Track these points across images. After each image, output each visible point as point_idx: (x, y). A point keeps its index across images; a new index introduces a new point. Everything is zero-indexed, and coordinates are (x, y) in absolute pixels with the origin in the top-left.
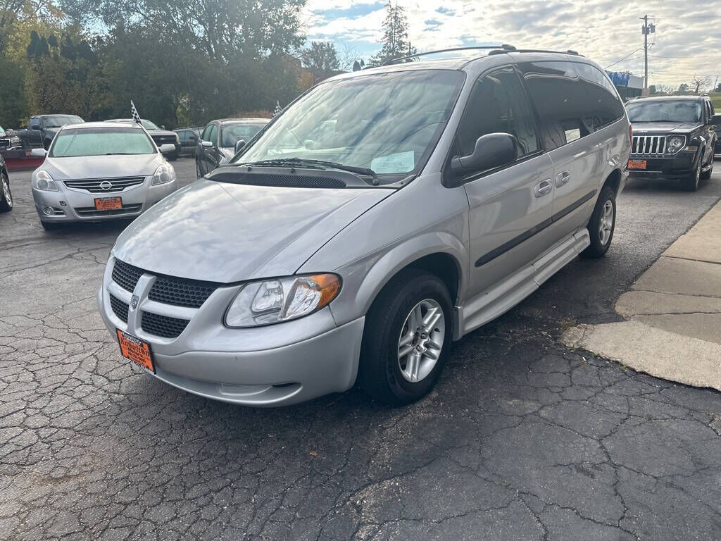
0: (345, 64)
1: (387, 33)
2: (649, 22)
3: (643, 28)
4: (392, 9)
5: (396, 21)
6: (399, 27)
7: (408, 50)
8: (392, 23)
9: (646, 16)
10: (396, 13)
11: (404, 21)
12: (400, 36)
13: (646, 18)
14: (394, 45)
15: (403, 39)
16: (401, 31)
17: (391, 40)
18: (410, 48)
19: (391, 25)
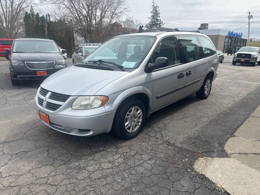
0: (136, 26)
1: (152, 16)
2: (251, 14)
3: (248, 16)
4: (155, 7)
5: (156, 11)
6: (157, 13)
7: (160, 22)
8: (154, 12)
9: (250, 12)
10: (156, 9)
11: (159, 11)
12: (157, 17)
13: (249, 13)
14: (154, 20)
15: (158, 18)
16: (157, 15)
17: (153, 18)
18: (160, 21)
19: (154, 13)
